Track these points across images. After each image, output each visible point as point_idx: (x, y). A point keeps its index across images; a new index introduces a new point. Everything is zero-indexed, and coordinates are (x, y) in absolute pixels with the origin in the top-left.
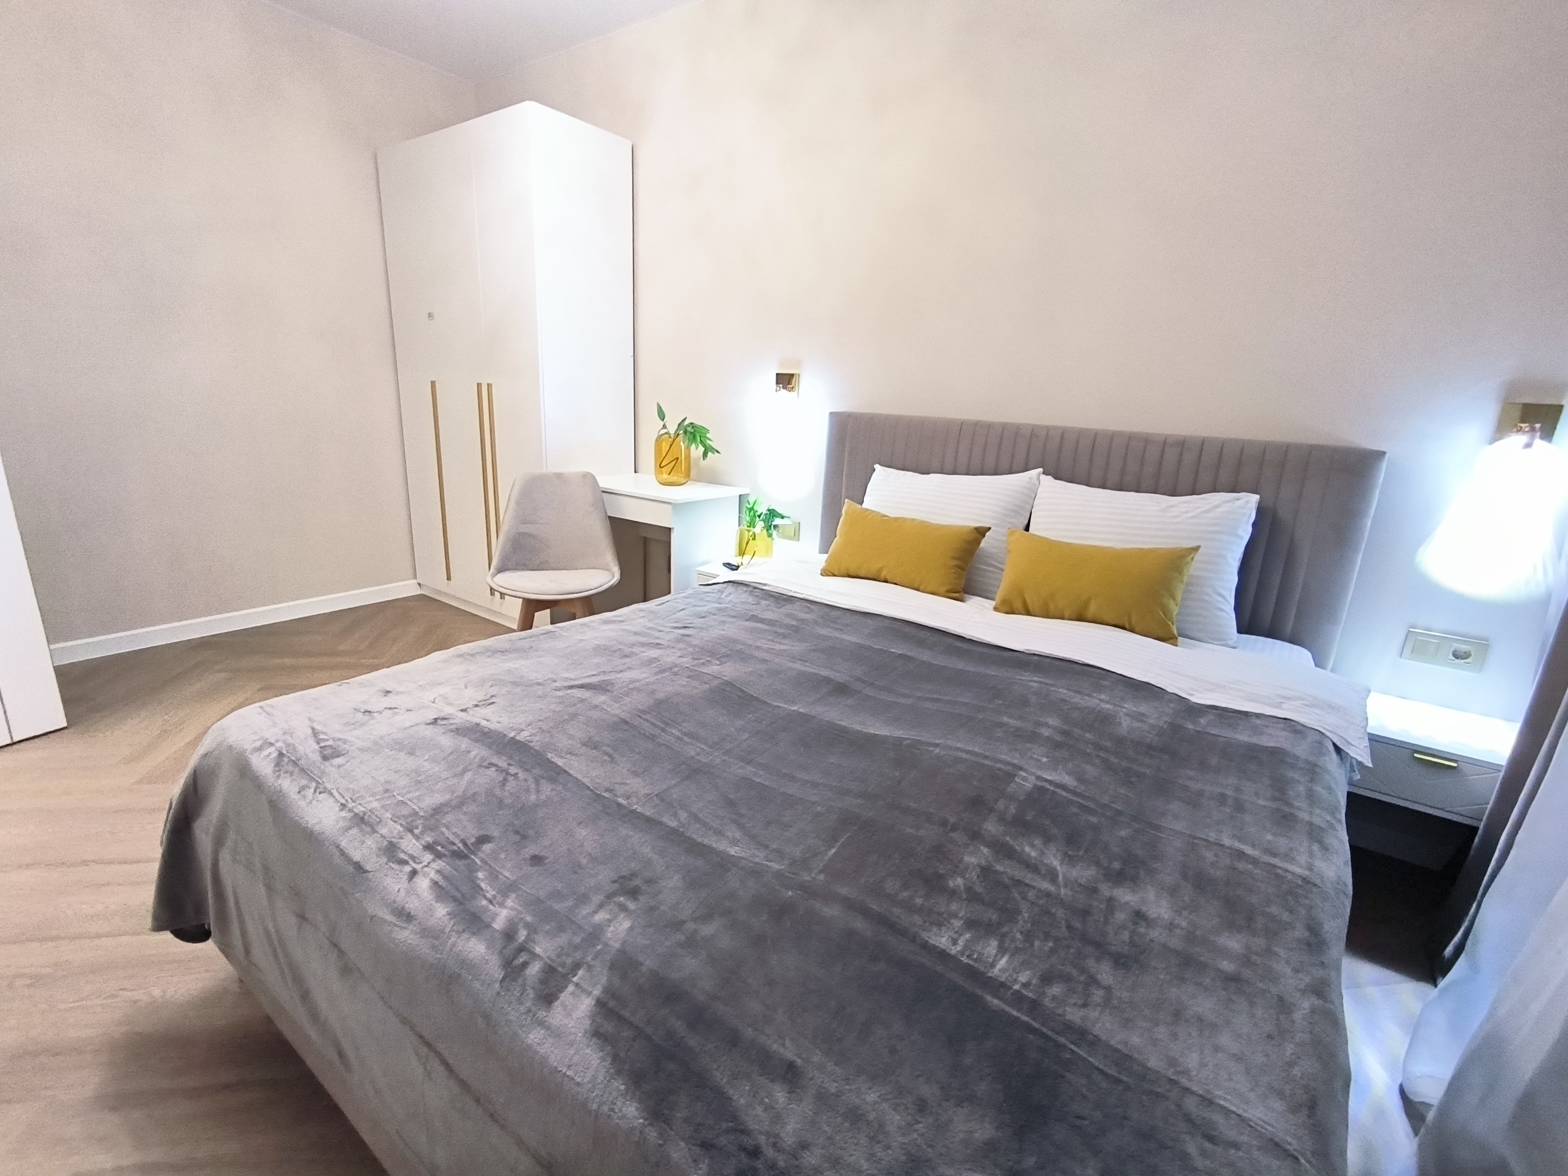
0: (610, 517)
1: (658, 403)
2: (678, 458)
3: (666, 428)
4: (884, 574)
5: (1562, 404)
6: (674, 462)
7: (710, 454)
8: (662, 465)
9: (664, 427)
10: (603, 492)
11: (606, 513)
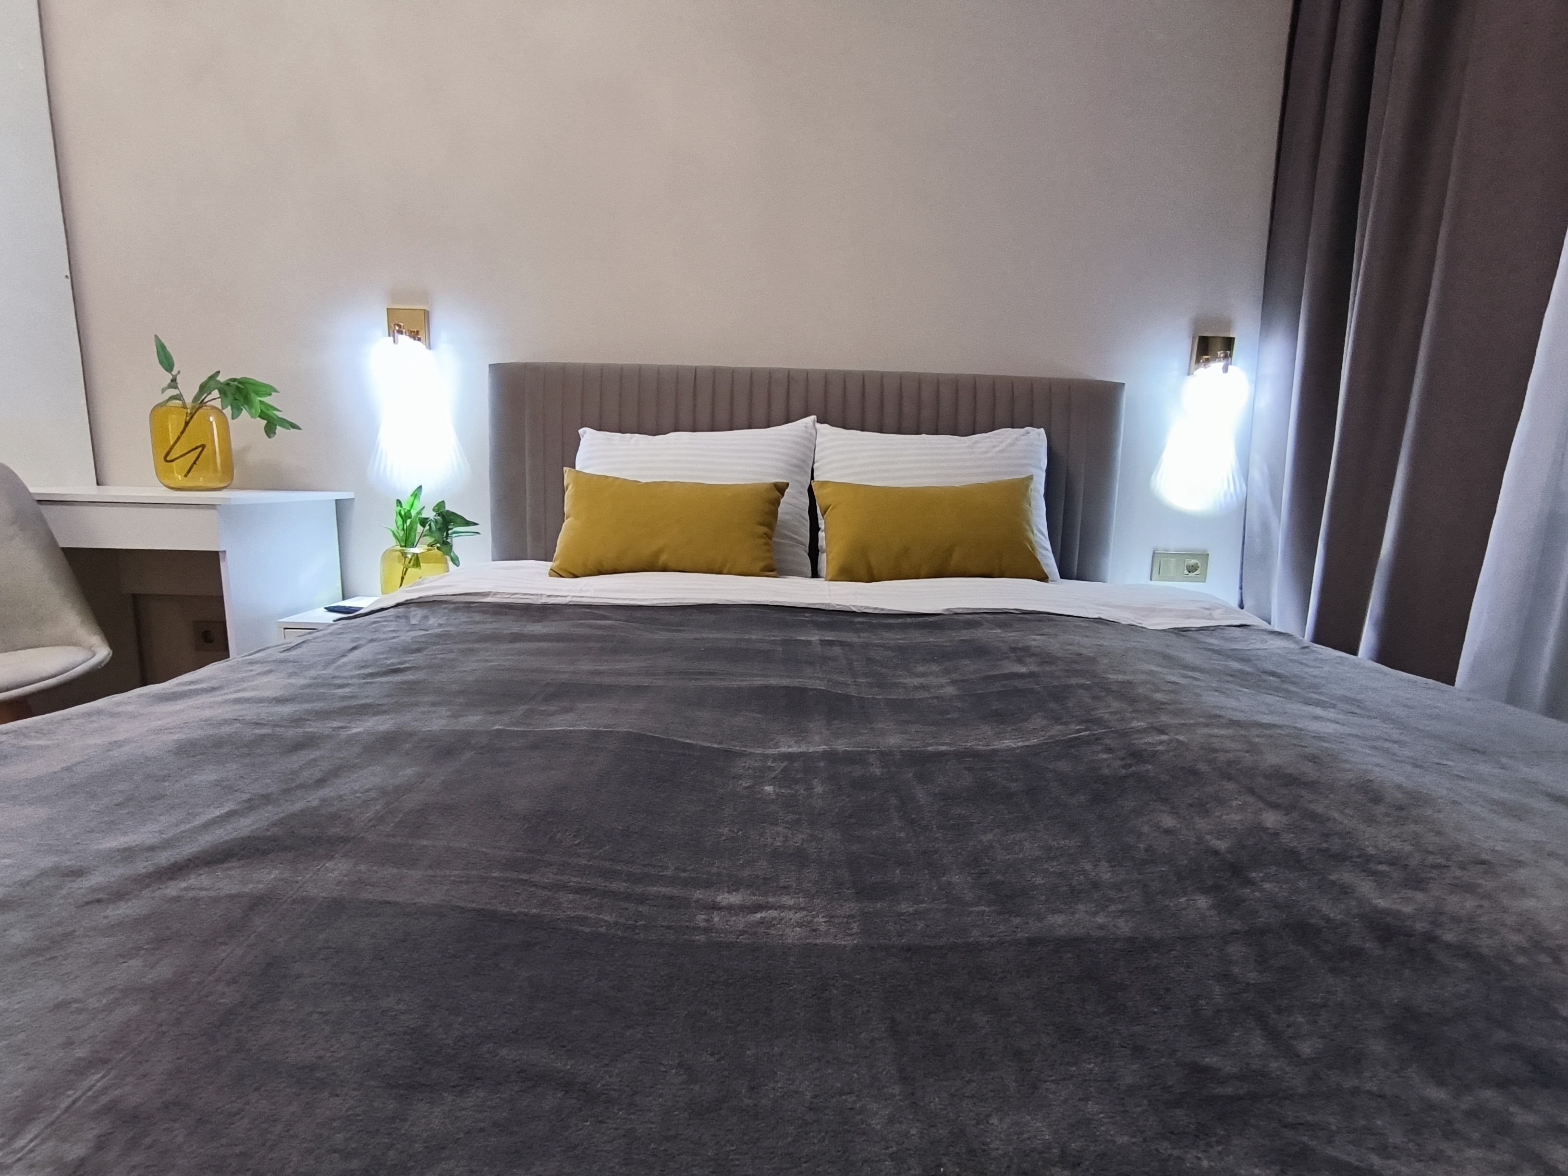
0: (63, 549)
1: (156, 336)
2: (203, 446)
3: (176, 388)
4: (663, 558)
5: (1231, 336)
6: (200, 449)
7: (279, 429)
8: (168, 459)
9: (173, 383)
10: (39, 501)
11: (53, 542)
